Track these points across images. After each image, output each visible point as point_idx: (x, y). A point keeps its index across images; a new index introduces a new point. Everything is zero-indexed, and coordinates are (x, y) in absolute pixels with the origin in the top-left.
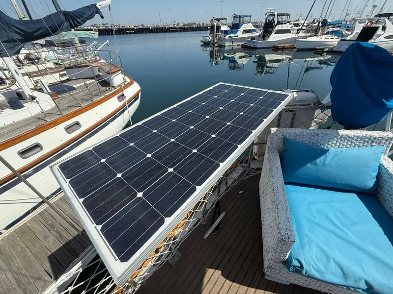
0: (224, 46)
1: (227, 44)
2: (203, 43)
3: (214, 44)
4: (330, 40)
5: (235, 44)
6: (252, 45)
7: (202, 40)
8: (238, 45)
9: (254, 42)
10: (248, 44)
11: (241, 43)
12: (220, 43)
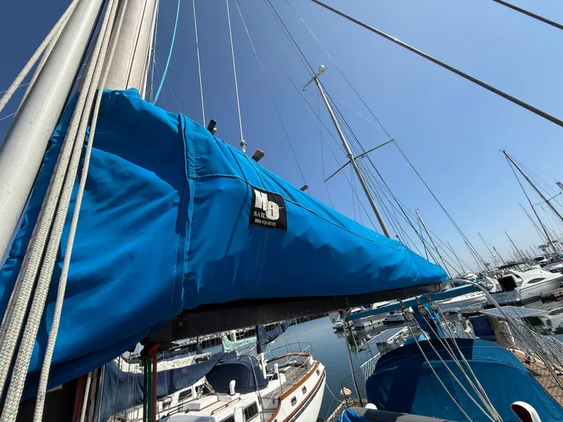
0: (363, 327)
1: (366, 324)
2: (336, 330)
3: (349, 328)
4: (477, 296)
5: (374, 322)
6: (395, 319)
7: (333, 326)
8: (378, 323)
9: (396, 316)
10: (389, 320)
11: (381, 320)
12: (357, 325)
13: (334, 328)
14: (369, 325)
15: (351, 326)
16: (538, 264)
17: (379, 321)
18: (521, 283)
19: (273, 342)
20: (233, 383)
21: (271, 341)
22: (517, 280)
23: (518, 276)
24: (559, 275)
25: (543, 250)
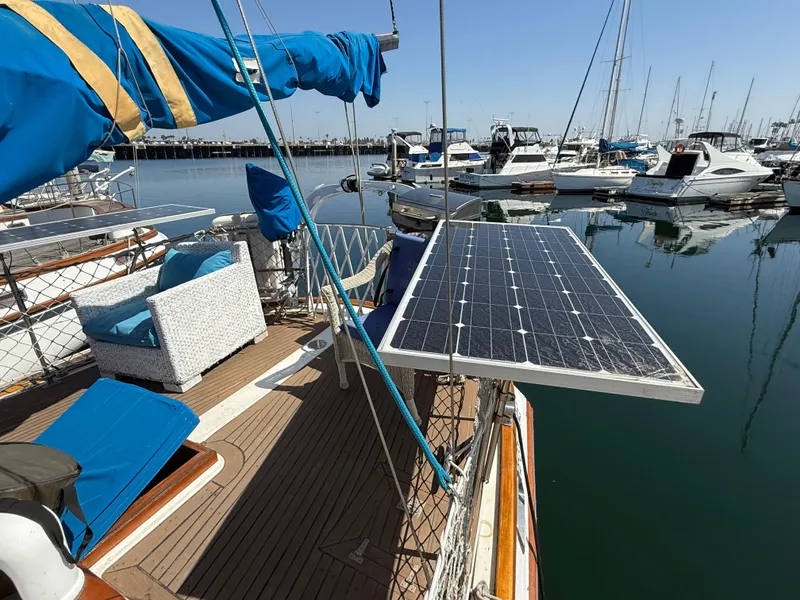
1: (419, 179)
3: (394, 179)
4: (620, 175)
6: (468, 182)
7: (370, 171)
8: (443, 182)
9: (472, 177)
10: (460, 181)
11: (449, 179)
12: (405, 177)
14: (426, 183)
17: (444, 179)
18: (703, 169)
22: (701, 162)
23: (707, 157)
24: (769, 171)
25: (775, 131)
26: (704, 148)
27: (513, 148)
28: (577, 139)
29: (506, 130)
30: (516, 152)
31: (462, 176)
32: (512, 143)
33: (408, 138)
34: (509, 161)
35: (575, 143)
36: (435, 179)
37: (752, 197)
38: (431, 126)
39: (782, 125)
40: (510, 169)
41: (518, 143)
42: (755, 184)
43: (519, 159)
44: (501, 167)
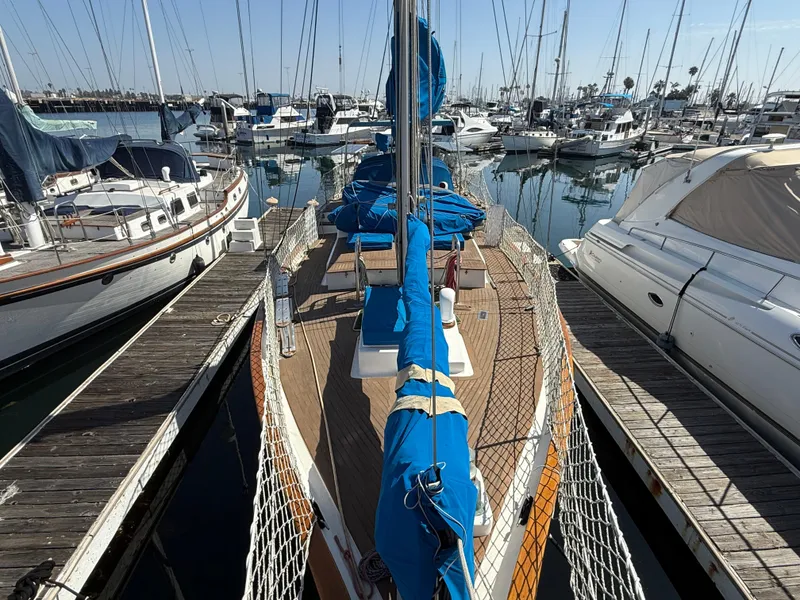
0: (251, 143)
1: (257, 139)
3: (226, 140)
6: (306, 141)
7: (196, 133)
8: (277, 142)
9: (308, 136)
11: (283, 139)
12: (242, 138)
13: (196, 135)
14: (263, 143)
15: (231, 138)
16: (487, 110)
17: (278, 139)
18: (461, 128)
19: (182, 133)
20: (166, 170)
21: (180, 131)
22: (460, 124)
23: (463, 120)
24: (495, 129)
25: (502, 94)
26: (461, 115)
27: (335, 112)
28: (365, 101)
29: (329, 97)
30: (338, 115)
31: (297, 135)
32: (334, 108)
33: (233, 100)
34: (335, 123)
35: (363, 104)
36: (271, 139)
37: (488, 146)
38: (258, 91)
39: (505, 89)
40: (337, 130)
41: (339, 109)
42: (490, 137)
43: (341, 121)
44: (329, 128)
